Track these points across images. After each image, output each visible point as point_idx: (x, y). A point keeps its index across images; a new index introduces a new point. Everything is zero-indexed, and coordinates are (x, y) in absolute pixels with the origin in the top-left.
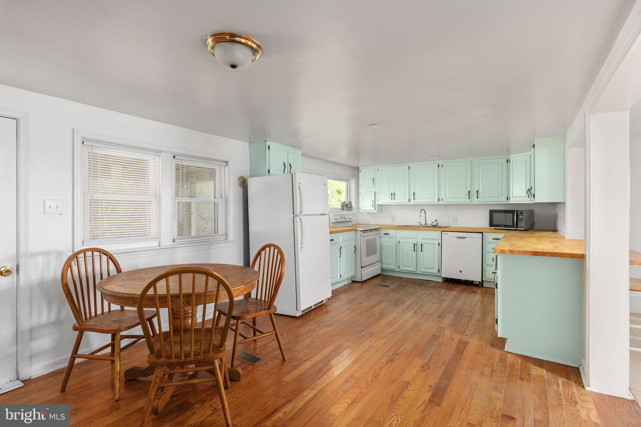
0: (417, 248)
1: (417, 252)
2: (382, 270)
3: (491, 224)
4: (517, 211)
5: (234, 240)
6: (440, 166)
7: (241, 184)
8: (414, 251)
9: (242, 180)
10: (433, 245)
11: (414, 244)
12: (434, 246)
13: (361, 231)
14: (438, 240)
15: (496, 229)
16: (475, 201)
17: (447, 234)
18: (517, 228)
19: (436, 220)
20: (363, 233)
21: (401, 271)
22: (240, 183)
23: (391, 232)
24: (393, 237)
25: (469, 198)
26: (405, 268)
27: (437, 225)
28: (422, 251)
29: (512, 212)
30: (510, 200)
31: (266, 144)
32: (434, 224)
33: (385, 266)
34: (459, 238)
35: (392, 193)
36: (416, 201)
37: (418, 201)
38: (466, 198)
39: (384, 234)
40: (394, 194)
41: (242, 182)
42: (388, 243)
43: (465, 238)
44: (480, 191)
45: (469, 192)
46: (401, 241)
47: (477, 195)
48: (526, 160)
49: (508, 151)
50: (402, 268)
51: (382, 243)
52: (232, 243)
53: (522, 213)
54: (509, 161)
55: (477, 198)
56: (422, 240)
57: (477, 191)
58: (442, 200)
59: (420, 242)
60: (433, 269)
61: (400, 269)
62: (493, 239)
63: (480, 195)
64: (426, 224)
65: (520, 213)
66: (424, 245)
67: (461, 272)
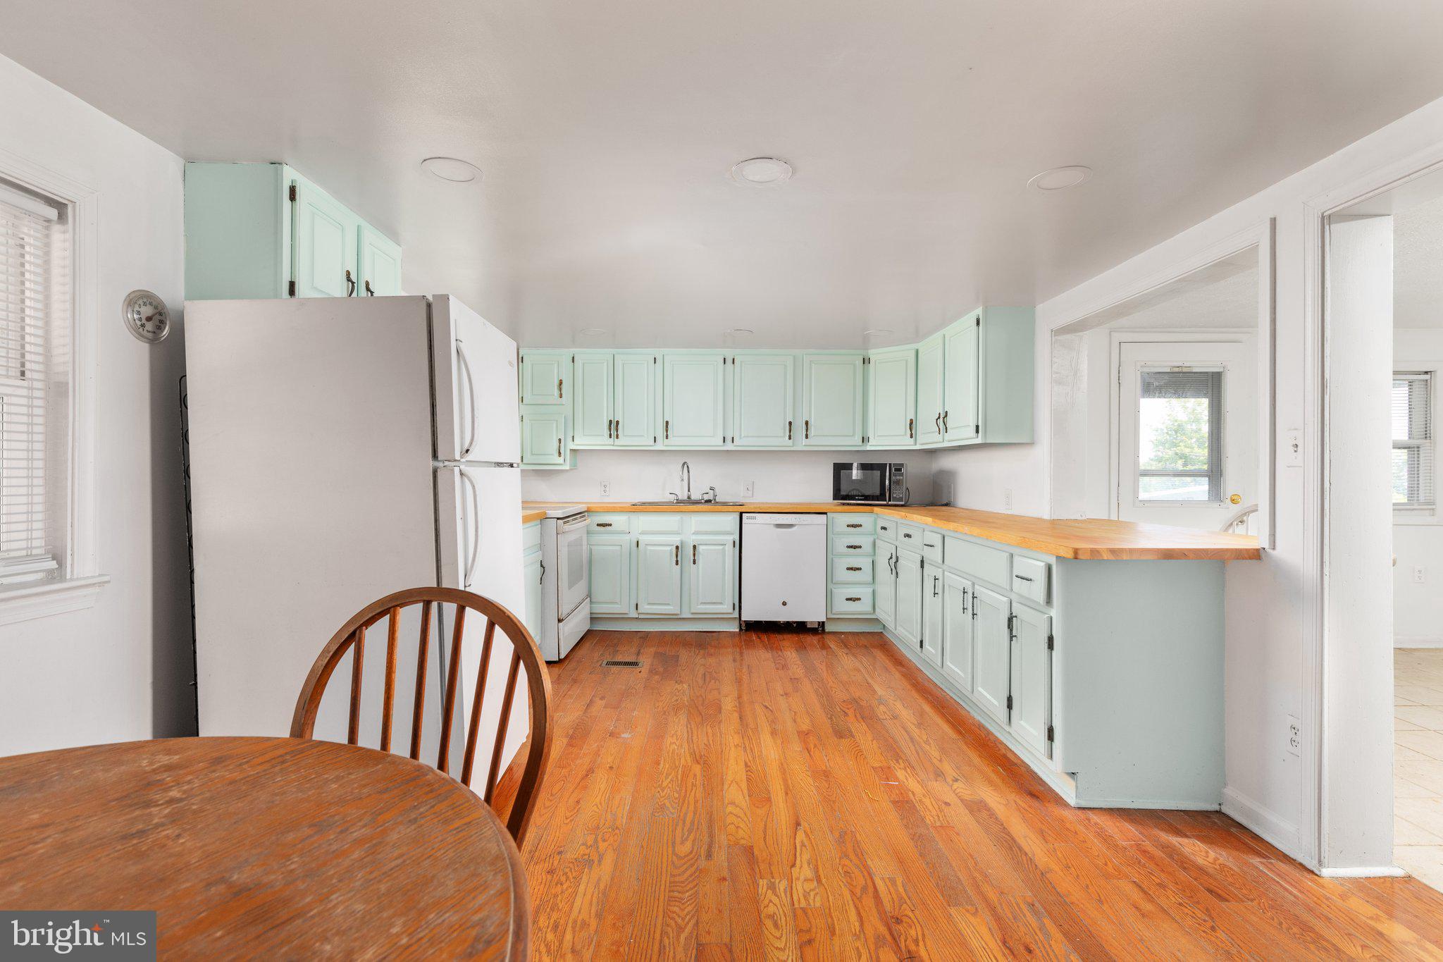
0: (684, 556)
1: (683, 564)
2: (593, 619)
3: (838, 495)
4: (890, 464)
5: (106, 579)
6: (729, 361)
7: (143, 325)
8: (677, 564)
9: (147, 311)
10: (721, 547)
11: (677, 547)
12: (724, 549)
13: (558, 519)
14: (732, 534)
15: (844, 504)
16: (801, 444)
17: (755, 518)
18: (890, 500)
19: (712, 489)
20: (565, 523)
21: (641, 616)
22: (140, 319)
23: (618, 520)
24: (622, 533)
25: (790, 438)
26: (655, 607)
27: (715, 500)
28: (694, 563)
29: (882, 467)
30: (870, 443)
31: (278, 178)
32: (706, 497)
33: (601, 609)
34: (779, 526)
35: (611, 422)
36: (672, 440)
37: (675, 442)
38: (784, 436)
39: (598, 525)
40: (618, 422)
41: (149, 319)
42: (611, 548)
43: (791, 526)
44: (813, 423)
45: (790, 423)
46: (644, 539)
47: (807, 431)
48: (907, 361)
49: (866, 342)
50: (645, 608)
51: (593, 547)
52: (97, 589)
53: (900, 470)
54: (866, 361)
55: (807, 437)
56: (694, 537)
57: (807, 423)
58: (731, 439)
59: (691, 540)
60: (721, 603)
61: (640, 610)
62: (848, 526)
63: (812, 432)
64: (689, 498)
65: (896, 470)
66: (701, 549)
67: (784, 604)
